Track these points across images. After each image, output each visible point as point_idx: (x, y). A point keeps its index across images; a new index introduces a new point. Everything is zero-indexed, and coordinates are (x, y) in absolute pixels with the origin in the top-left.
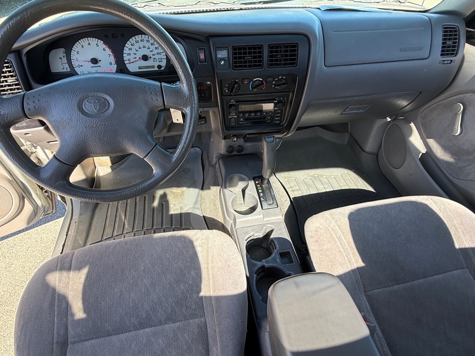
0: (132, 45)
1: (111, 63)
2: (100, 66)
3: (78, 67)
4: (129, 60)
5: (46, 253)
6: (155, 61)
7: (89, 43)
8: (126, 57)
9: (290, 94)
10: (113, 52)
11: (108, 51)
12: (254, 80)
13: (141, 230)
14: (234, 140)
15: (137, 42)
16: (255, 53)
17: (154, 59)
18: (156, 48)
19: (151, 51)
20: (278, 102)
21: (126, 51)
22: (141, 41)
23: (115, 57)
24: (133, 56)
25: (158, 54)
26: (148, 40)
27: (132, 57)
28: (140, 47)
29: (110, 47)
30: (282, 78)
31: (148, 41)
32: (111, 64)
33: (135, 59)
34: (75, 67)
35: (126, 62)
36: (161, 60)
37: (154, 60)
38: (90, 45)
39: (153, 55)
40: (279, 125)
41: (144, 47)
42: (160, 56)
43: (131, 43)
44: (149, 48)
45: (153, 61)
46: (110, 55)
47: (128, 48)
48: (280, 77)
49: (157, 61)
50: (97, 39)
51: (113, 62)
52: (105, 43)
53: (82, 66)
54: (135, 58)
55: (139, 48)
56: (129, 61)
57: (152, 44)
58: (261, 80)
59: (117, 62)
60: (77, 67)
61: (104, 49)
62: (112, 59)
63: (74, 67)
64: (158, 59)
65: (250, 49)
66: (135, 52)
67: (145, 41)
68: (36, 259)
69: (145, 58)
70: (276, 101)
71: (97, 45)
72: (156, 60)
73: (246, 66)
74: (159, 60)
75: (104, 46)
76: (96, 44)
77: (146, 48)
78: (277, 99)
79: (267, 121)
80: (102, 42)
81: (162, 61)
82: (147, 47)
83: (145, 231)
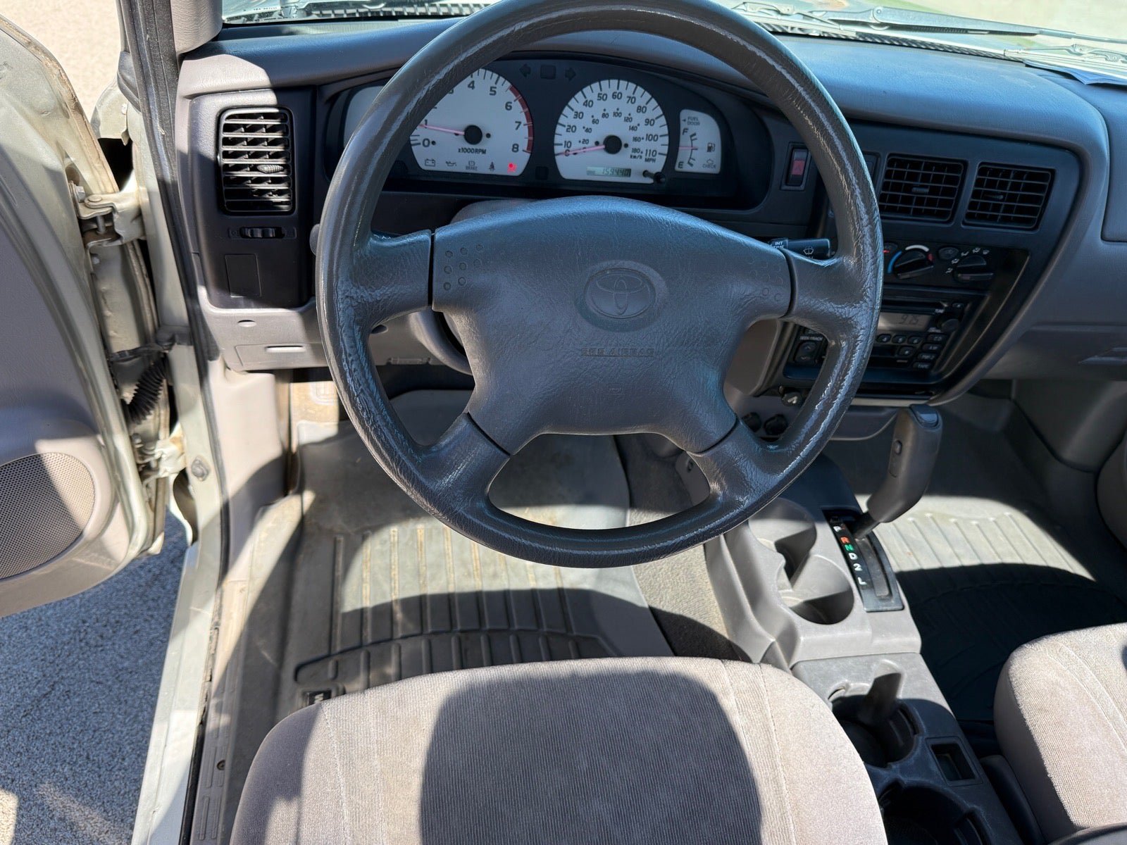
0: (586, 104)
1: (517, 148)
2: (484, 152)
3: (424, 145)
4: (568, 144)
6: (635, 157)
7: (473, 82)
8: (561, 135)
9: (982, 298)
10: (530, 116)
11: (519, 113)
12: (908, 248)
14: (789, 401)
15: (602, 97)
16: (937, 179)
17: (635, 150)
18: (648, 122)
19: (633, 128)
20: (945, 312)
21: (567, 117)
22: (614, 96)
23: (533, 131)
24: (581, 134)
25: (651, 137)
26: (632, 96)
27: (575, 138)
28: (606, 112)
29: (525, 103)
30: (980, 253)
31: (631, 99)
32: (515, 148)
33: (585, 145)
34: (415, 145)
35: (557, 149)
36: (651, 157)
37: (633, 154)
38: (473, 87)
39: (635, 139)
40: (924, 374)
41: (617, 114)
42: (652, 145)
43: (585, 97)
44: (628, 119)
45: (631, 156)
46: (520, 123)
47: (572, 110)
48: (976, 250)
49: (641, 157)
50: (495, 76)
51: (524, 144)
52: (515, 89)
53: (434, 143)
54: (585, 141)
55: (604, 115)
56: (566, 148)
57: (640, 109)
58: (926, 249)
59: (533, 147)
60: (419, 144)
61: (507, 105)
62: (522, 136)
63: (412, 142)
64: (645, 152)
65: (928, 167)
66: (589, 125)
67: (625, 99)
69: (613, 145)
70: (941, 311)
71: (491, 90)
72: (640, 154)
73: (906, 211)
74: (648, 157)
75: (511, 96)
76: (491, 88)
77: (623, 118)
78: (945, 305)
79: (898, 361)
80: (508, 84)
81: (654, 160)
82: (625, 114)
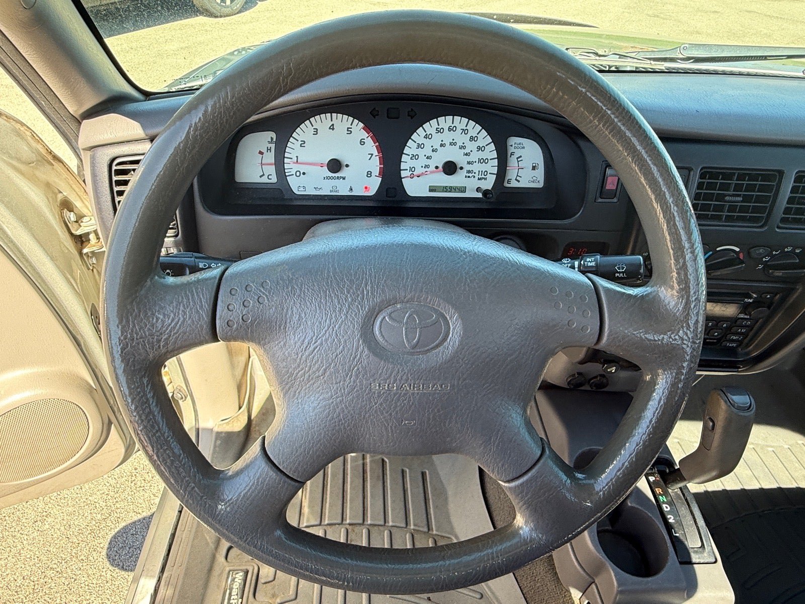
0: (426, 137)
1: (371, 174)
2: (344, 178)
3: (296, 176)
4: (412, 169)
5: (115, 501)
6: (469, 177)
7: (333, 125)
8: (406, 163)
9: (793, 290)
10: (380, 149)
11: (371, 146)
12: (718, 249)
13: (339, 524)
14: (609, 370)
15: (438, 131)
16: (750, 188)
17: (469, 172)
18: (479, 148)
19: (466, 154)
20: (753, 301)
21: (410, 148)
22: (450, 129)
23: (383, 160)
24: (423, 161)
25: (482, 161)
26: (465, 128)
27: (418, 165)
28: (443, 143)
29: (376, 139)
30: (793, 251)
31: (465, 131)
32: (369, 174)
33: (427, 169)
34: (289, 176)
35: (403, 174)
36: (483, 176)
37: (468, 175)
38: (333, 129)
39: (469, 163)
40: (732, 352)
41: (453, 144)
42: (483, 167)
43: (426, 132)
44: (461, 147)
45: (466, 177)
46: (372, 155)
47: (415, 142)
48: (789, 249)
49: (474, 177)
50: (351, 119)
51: (376, 171)
52: (367, 128)
53: (304, 174)
54: (427, 166)
55: (442, 145)
56: (411, 172)
57: (472, 139)
58: (737, 249)
59: (383, 173)
60: (293, 175)
61: (361, 142)
62: (375, 165)
63: (287, 174)
64: (477, 173)
65: (741, 177)
66: (430, 153)
67: (459, 131)
68: (95, 511)
69: (450, 168)
70: (751, 301)
71: (348, 131)
72: (473, 174)
73: (719, 218)
74: (480, 177)
75: (364, 134)
76: (348, 128)
77: (458, 146)
78: (755, 296)
80: (361, 125)
81: (485, 179)
82: (460, 144)
83: (348, 526)
